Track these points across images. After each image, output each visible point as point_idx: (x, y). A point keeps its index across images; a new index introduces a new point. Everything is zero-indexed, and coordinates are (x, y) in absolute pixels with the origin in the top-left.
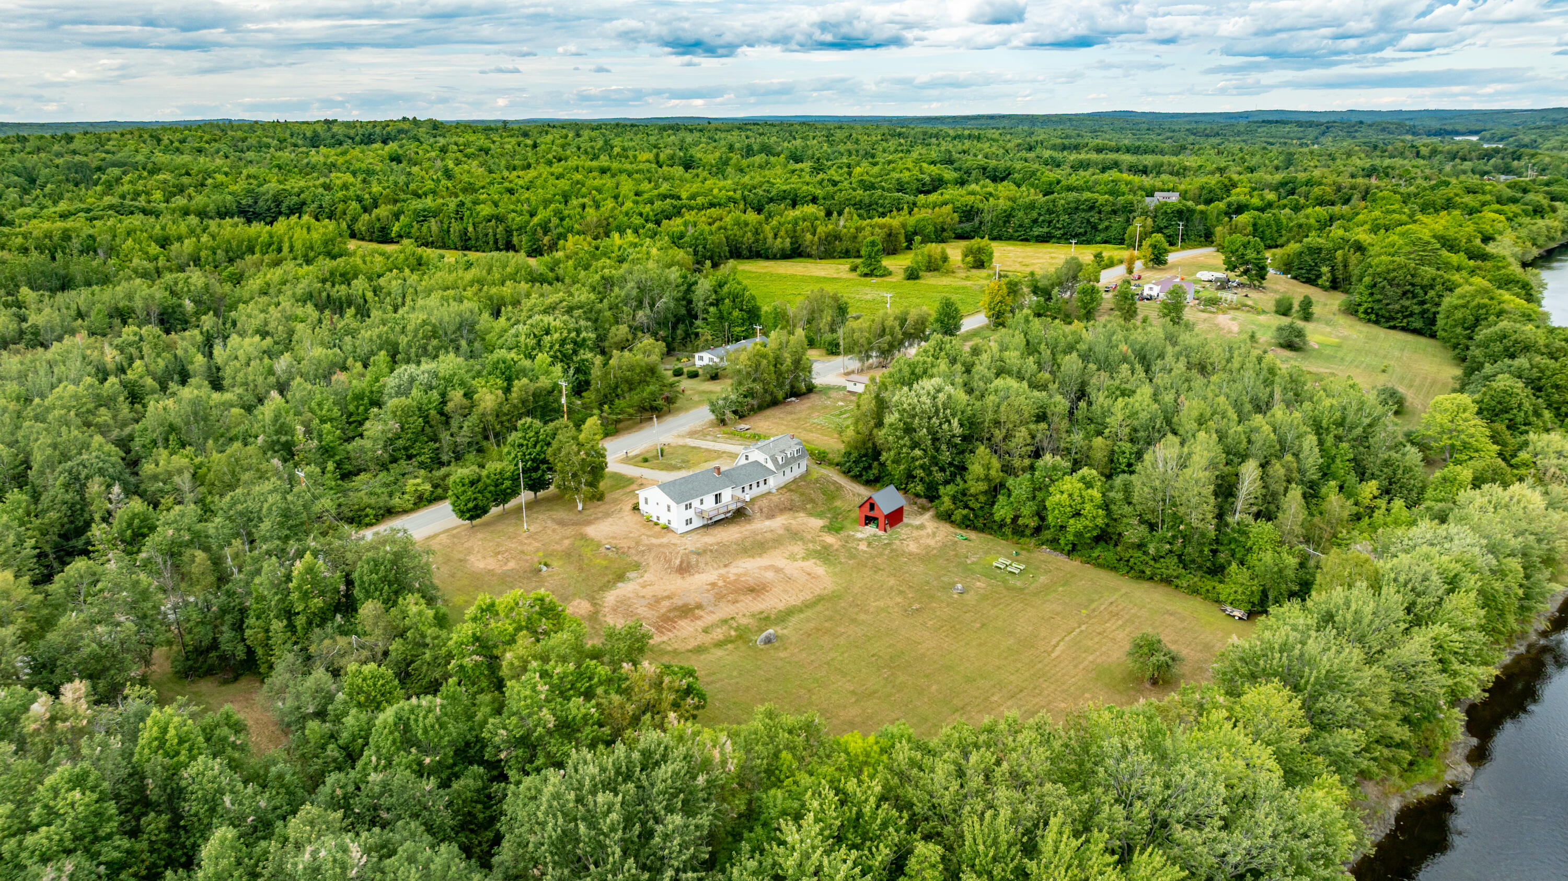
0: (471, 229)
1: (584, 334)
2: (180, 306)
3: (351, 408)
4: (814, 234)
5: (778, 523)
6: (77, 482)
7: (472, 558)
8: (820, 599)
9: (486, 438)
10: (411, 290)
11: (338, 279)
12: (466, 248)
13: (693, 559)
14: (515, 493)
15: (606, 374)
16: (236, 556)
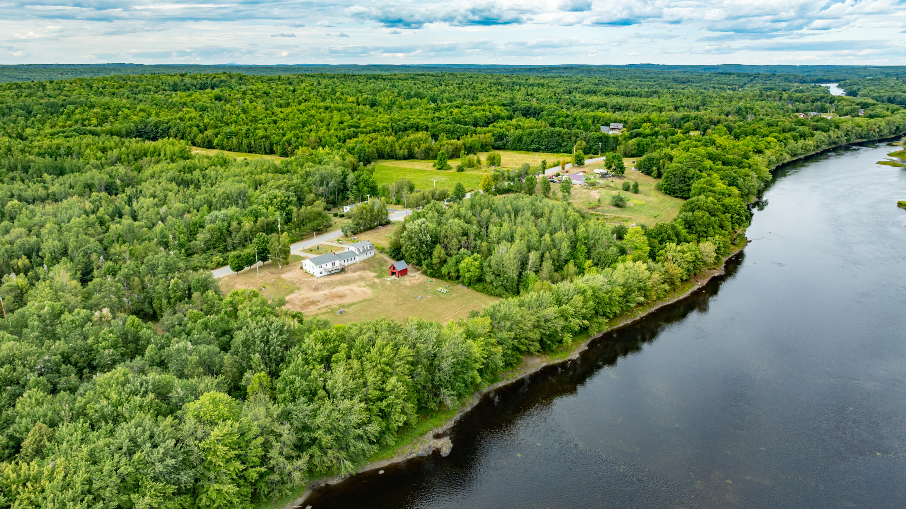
0: (253, 143)
1: (291, 198)
2: (114, 182)
3: (191, 228)
4: (419, 148)
5: (357, 274)
6: (87, 255)
7: (237, 285)
8: (365, 300)
9: (246, 241)
10: (220, 176)
11: (187, 170)
12: (250, 152)
13: (320, 286)
14: (254, 262)
15: (299, 215)
16: (149, 280)
